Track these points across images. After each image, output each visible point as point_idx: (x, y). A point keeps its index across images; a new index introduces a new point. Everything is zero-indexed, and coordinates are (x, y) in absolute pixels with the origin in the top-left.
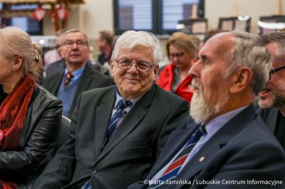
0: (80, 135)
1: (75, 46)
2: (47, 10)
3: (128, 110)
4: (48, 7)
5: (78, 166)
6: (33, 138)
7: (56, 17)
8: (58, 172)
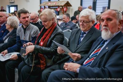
2: (61, 8)
4: (61, 7)
7: (63, 10)
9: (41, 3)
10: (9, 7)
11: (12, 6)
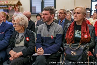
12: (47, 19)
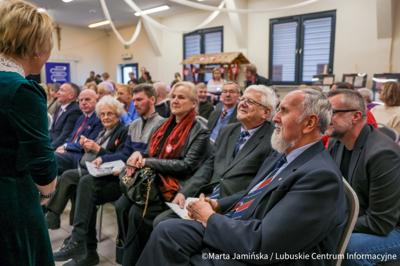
0: (218, 154)
1: (228, 94)
2: (226, 68)
3: (247, 138)
4: (227, 66)
5: (214, 175)
6: (190, 152)
8: (203, 176)
9: (184, 58)
10: (122, 68)
11: (127, 65)
12: (143, 108)
